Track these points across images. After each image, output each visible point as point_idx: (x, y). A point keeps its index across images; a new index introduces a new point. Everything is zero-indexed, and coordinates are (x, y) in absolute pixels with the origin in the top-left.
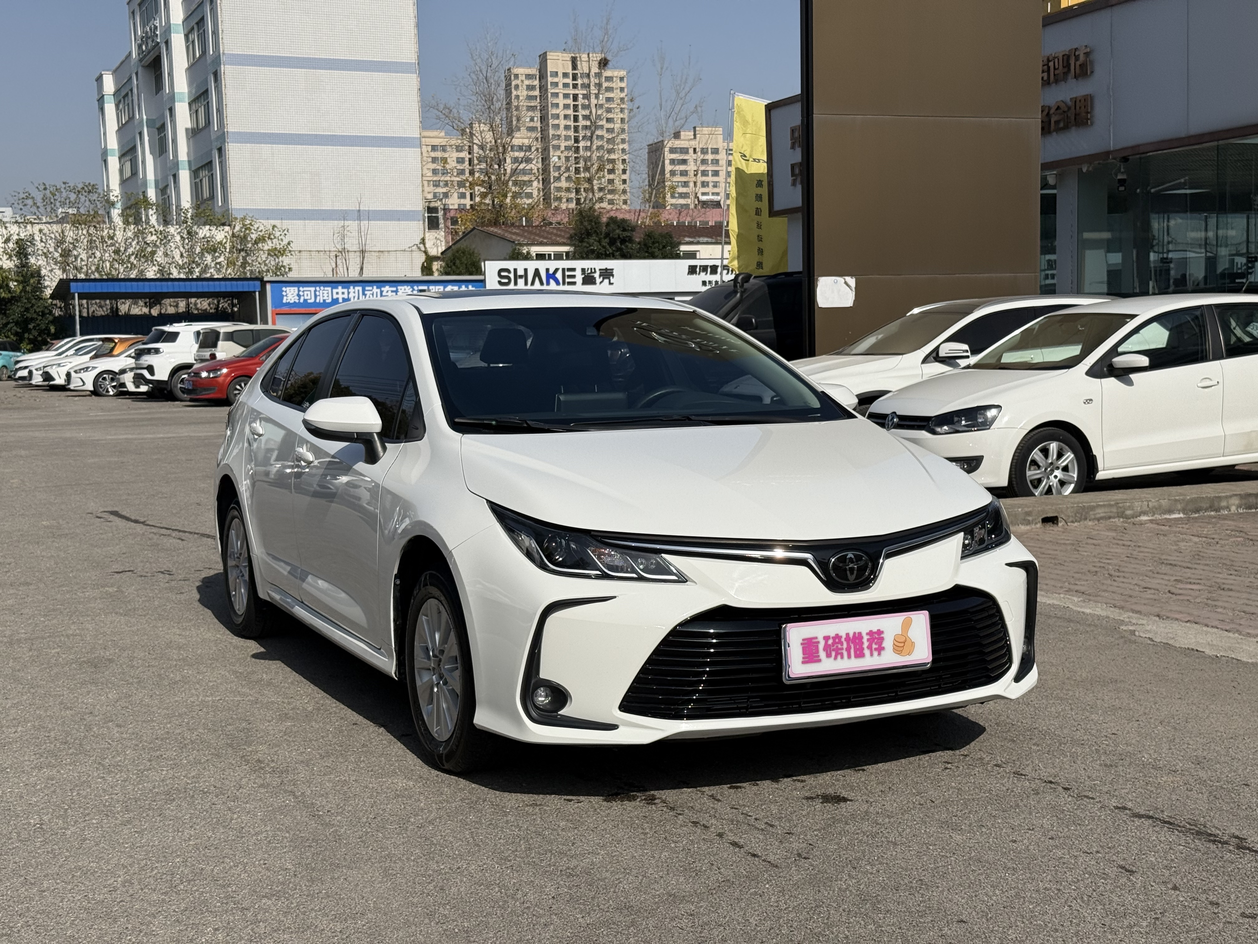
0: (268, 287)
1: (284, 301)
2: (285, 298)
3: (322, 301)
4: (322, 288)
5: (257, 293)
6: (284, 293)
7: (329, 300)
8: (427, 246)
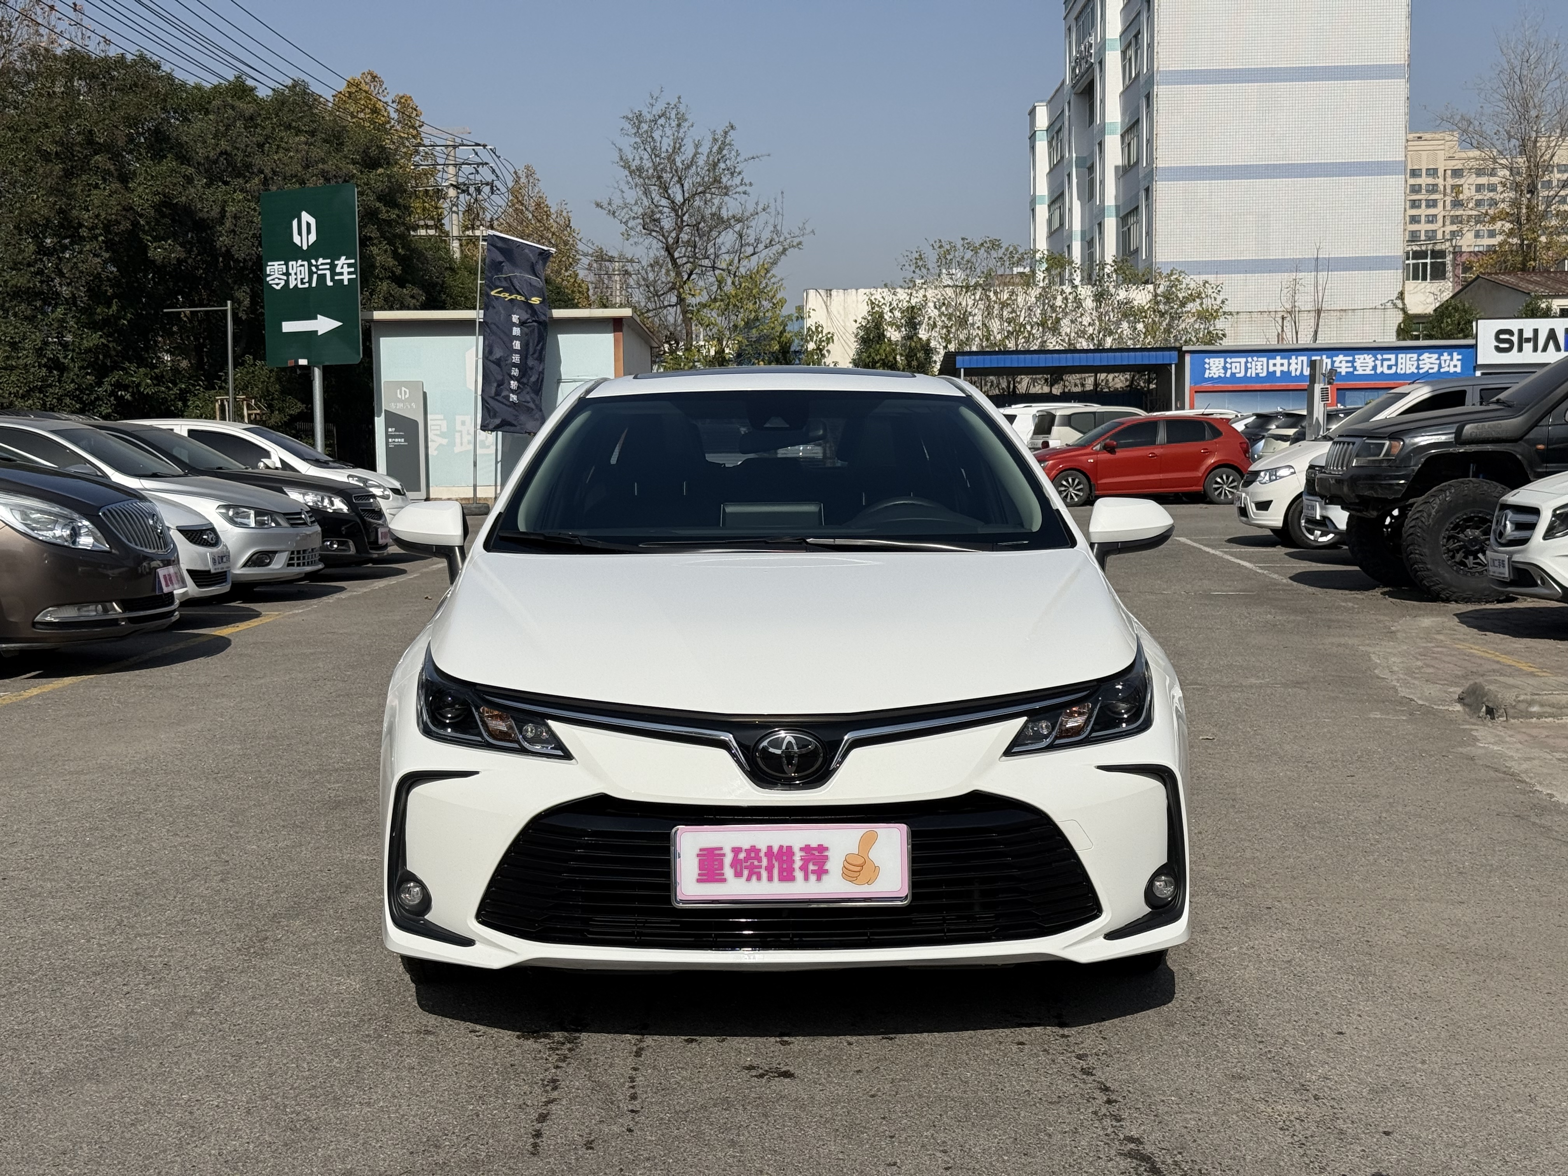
0: (1188, 358)
1: (1206, 376)
2: (1207, 371)
3: (1254, 375)
4: (1255, 359)
5: (1173, 366)
6: (1207, 366)
7: (1264, 374)
8: (1406, 302)
